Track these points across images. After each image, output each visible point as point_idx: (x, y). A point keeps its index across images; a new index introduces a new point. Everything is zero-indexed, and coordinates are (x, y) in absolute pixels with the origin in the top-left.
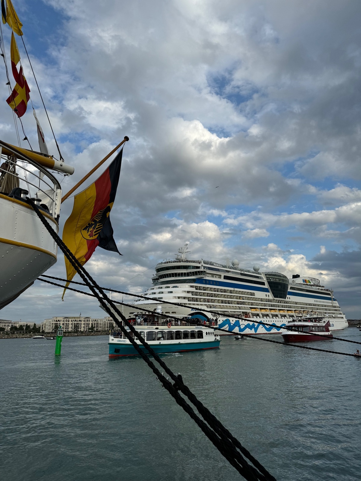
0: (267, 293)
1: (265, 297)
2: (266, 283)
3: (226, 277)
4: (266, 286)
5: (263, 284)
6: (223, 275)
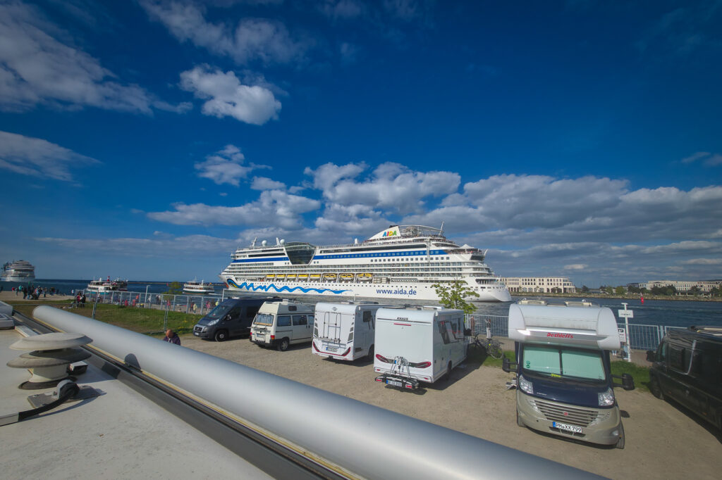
0: (287, 262)
1: (284, 265)
2: (286, 253)
3: (250, 256)
4: (286, 256)
5: (284, 254)
6: (247, 255)
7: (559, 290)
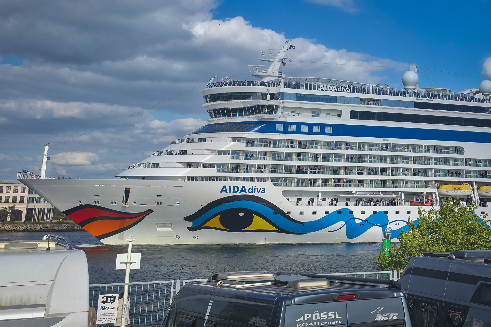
3: (354, 115)
6: (346, 110)
7: (17, 214)
